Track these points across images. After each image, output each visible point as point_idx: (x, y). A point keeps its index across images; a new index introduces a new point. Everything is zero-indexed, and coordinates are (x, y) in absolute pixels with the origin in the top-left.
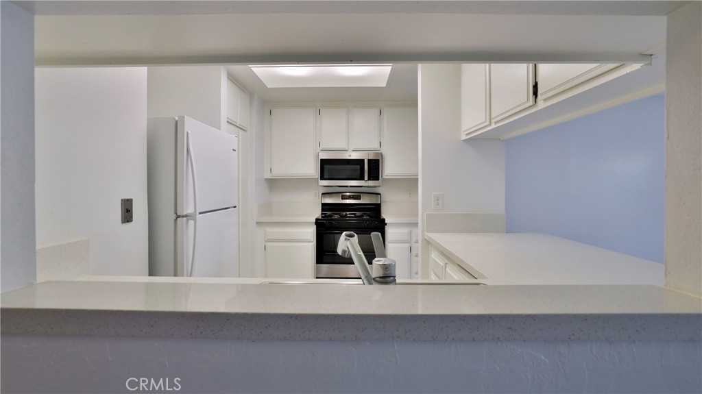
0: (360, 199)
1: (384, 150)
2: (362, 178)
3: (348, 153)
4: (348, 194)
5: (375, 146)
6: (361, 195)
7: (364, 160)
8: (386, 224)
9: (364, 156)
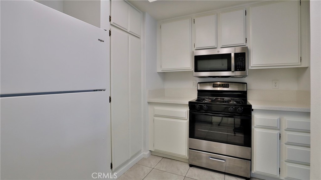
0: (228, 87)
1: (250, 45)
2: (229, 69)
3: (216, 50)
4: (219, 83)
5: (242, 42)
6: (229, 84)
7: (230, 54)
8: (253, 110)
9: (231, 51)
